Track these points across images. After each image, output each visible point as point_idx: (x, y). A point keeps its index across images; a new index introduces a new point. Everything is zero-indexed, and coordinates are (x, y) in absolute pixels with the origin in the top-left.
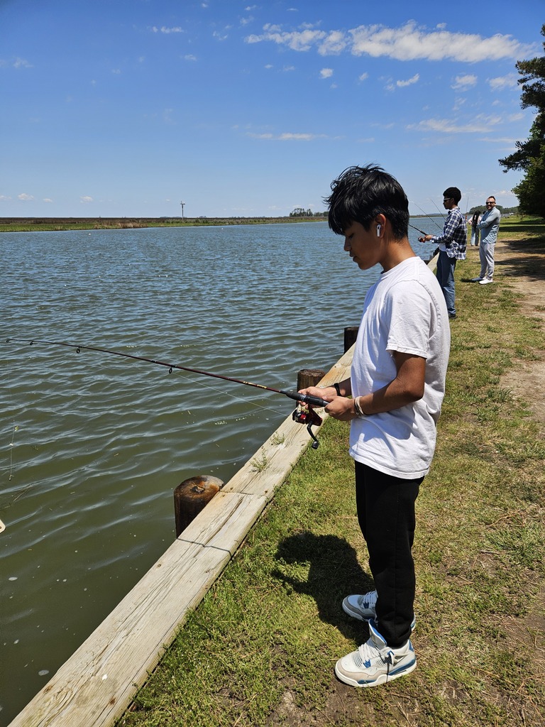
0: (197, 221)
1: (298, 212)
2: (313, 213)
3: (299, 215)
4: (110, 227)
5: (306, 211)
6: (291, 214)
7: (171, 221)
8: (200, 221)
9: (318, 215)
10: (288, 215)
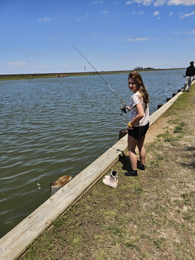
0: (90, 74)
1: (137, 68)
2: (143, 68)
3: (138, 69)
4: (53, 77)
5: (140, 67)
6: (135, 69)
7: (80, 74)
8: (92, 73)
9: (145, 69)
10: (134, 69)
